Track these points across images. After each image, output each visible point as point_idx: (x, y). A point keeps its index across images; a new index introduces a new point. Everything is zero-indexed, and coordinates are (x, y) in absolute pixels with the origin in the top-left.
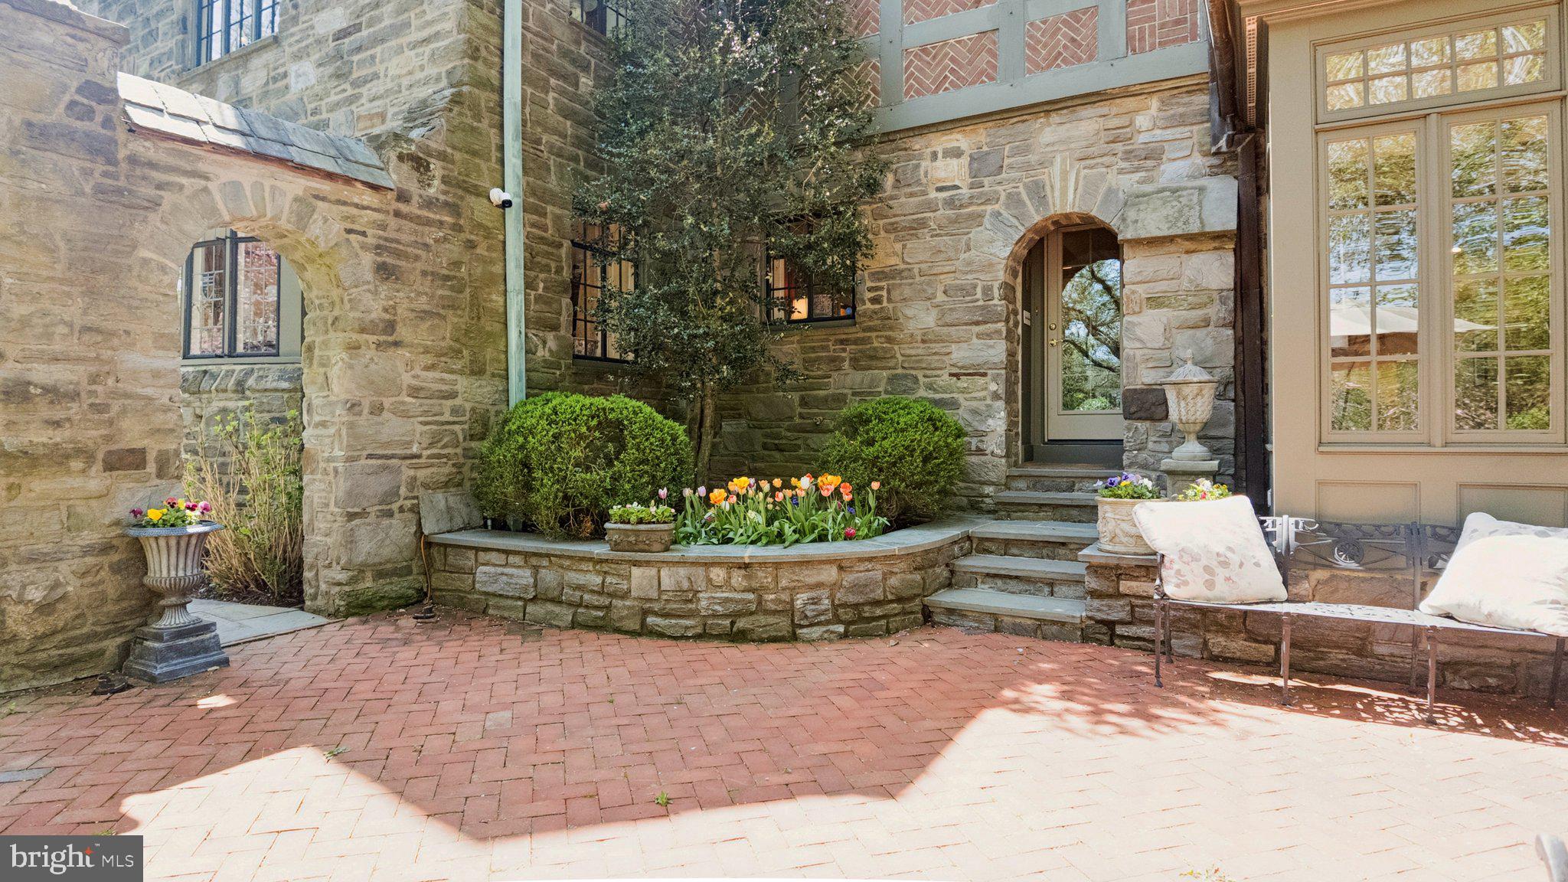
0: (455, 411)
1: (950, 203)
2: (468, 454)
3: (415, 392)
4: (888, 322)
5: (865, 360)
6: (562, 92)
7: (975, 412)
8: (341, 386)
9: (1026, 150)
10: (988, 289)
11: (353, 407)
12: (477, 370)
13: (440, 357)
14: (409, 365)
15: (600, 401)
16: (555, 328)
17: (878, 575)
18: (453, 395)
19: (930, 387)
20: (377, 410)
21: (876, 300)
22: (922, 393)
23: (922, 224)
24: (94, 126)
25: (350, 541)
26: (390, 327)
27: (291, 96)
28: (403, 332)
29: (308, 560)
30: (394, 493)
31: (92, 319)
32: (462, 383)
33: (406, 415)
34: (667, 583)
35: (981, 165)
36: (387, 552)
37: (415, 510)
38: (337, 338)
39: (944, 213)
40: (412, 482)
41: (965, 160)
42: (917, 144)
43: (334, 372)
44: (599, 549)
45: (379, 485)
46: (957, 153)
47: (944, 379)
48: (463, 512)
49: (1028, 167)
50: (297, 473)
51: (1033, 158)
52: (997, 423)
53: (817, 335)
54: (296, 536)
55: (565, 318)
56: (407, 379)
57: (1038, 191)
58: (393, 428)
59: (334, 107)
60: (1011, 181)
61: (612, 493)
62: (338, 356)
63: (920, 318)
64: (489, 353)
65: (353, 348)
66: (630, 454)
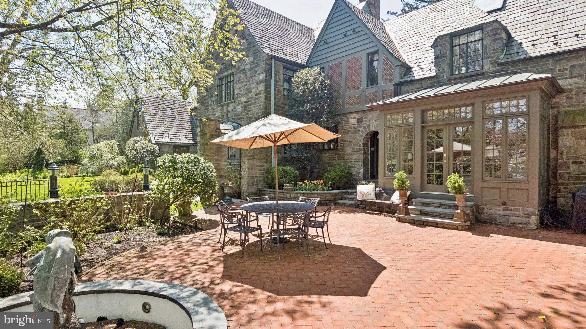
0: (263, 169)
1: (354, 127)
2: (265, 176)
3: (257, 166)
4: (344, 150)
5: (340, 158)
6: (282, 110)
7: (358, 169)
8: (247, 166)
9: (367, 118)
10: (360, 145)
11: (249, 169)
12: (267, 162)
13: (261, 160)
14: (257, 162)
15: (284, 168)
16: (281, 153)
17: (324, 196)
18: (263, 166)
19: (351, 163)
20: (252, 169)
21: (341, 146)
22: (349, 165)
23: (349, 131)
24: (217, 133)
25: (248, 189)
26: (254, 156)
27: (237, 112)
28: (256, 157)
29: (242, 191)
30: (254, 182)
31: (218, 158)
32: (264, 164)
33: (256, 169)
34: (292, 196)
35: (360, 120)
36: (253, 191)
37: (257, 185)
38: (246, 158)
39: (353, 129)
40: (257, 180)
41: (356, 119)
42: (348, 116)
43: (246, 163)
44: (282, 191)
45: (252, 181)
46: (354, 118)
47: (353, 162)
48: (265, 185)
49: (367, 121)
50: (240, 179)
51: (368, 119)
52: (362, 171)
53: (331, 153)
54: (240, 189)
55: (282, 151)
56: (256, 164)
57: (369, 126)
58: (254, 172)
59: (244, 115)
60: (363, 124)
61: (285, 183)
62: (246, 161)
63: (349, 150)
64: (269, 159)
65: (248, 160)
66: (288, 176)
